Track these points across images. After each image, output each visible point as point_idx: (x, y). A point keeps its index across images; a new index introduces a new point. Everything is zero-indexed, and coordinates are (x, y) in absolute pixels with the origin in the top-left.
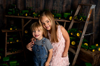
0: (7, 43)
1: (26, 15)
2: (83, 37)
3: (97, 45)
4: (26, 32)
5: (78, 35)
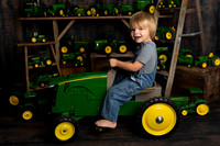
0: (28, 67)
1: (61, 12)
3: (211, 55)
4: (64, 50)
5: (168, 36)
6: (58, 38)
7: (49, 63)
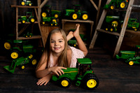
0: (18, 23)
2: (130, 8)
4: (44, 15)
5: (122, 6)
6: (40, 6)
7: (33, 20)
